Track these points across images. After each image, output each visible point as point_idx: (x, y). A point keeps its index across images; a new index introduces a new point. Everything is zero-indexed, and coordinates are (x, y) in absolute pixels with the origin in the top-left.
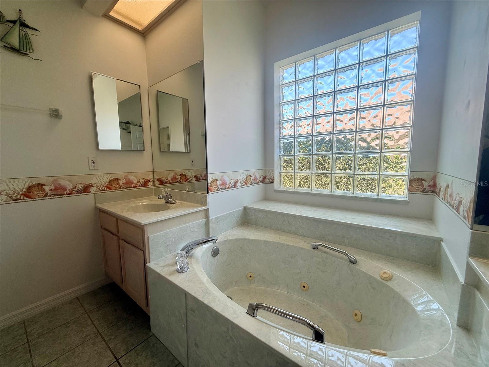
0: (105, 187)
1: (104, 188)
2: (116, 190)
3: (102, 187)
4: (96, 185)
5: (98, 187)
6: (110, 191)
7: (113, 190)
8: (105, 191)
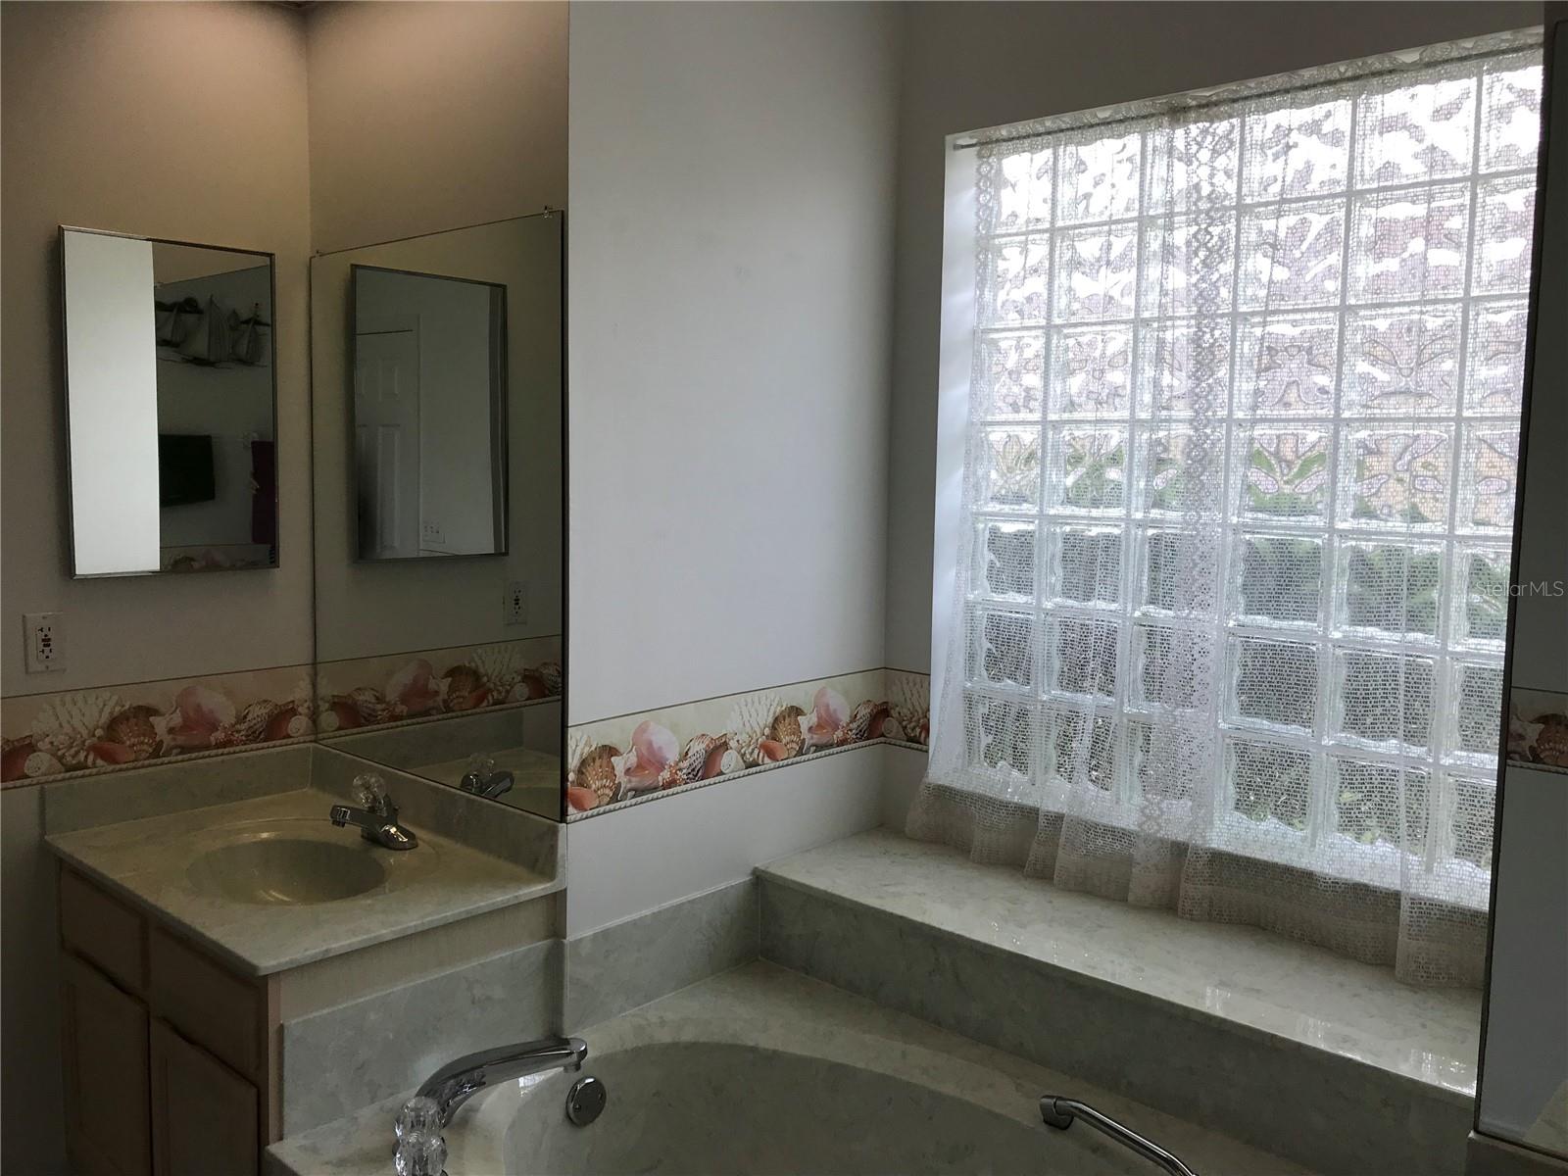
0: (94, 748)
1: (86, 757)
2: (140, 764)
3: (77, 753)
4: (52, 743)
5: (60, 753)
6: (111, 768)
7: (124, 766)
8: (87, 771)
